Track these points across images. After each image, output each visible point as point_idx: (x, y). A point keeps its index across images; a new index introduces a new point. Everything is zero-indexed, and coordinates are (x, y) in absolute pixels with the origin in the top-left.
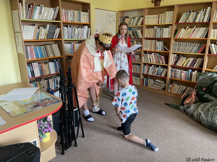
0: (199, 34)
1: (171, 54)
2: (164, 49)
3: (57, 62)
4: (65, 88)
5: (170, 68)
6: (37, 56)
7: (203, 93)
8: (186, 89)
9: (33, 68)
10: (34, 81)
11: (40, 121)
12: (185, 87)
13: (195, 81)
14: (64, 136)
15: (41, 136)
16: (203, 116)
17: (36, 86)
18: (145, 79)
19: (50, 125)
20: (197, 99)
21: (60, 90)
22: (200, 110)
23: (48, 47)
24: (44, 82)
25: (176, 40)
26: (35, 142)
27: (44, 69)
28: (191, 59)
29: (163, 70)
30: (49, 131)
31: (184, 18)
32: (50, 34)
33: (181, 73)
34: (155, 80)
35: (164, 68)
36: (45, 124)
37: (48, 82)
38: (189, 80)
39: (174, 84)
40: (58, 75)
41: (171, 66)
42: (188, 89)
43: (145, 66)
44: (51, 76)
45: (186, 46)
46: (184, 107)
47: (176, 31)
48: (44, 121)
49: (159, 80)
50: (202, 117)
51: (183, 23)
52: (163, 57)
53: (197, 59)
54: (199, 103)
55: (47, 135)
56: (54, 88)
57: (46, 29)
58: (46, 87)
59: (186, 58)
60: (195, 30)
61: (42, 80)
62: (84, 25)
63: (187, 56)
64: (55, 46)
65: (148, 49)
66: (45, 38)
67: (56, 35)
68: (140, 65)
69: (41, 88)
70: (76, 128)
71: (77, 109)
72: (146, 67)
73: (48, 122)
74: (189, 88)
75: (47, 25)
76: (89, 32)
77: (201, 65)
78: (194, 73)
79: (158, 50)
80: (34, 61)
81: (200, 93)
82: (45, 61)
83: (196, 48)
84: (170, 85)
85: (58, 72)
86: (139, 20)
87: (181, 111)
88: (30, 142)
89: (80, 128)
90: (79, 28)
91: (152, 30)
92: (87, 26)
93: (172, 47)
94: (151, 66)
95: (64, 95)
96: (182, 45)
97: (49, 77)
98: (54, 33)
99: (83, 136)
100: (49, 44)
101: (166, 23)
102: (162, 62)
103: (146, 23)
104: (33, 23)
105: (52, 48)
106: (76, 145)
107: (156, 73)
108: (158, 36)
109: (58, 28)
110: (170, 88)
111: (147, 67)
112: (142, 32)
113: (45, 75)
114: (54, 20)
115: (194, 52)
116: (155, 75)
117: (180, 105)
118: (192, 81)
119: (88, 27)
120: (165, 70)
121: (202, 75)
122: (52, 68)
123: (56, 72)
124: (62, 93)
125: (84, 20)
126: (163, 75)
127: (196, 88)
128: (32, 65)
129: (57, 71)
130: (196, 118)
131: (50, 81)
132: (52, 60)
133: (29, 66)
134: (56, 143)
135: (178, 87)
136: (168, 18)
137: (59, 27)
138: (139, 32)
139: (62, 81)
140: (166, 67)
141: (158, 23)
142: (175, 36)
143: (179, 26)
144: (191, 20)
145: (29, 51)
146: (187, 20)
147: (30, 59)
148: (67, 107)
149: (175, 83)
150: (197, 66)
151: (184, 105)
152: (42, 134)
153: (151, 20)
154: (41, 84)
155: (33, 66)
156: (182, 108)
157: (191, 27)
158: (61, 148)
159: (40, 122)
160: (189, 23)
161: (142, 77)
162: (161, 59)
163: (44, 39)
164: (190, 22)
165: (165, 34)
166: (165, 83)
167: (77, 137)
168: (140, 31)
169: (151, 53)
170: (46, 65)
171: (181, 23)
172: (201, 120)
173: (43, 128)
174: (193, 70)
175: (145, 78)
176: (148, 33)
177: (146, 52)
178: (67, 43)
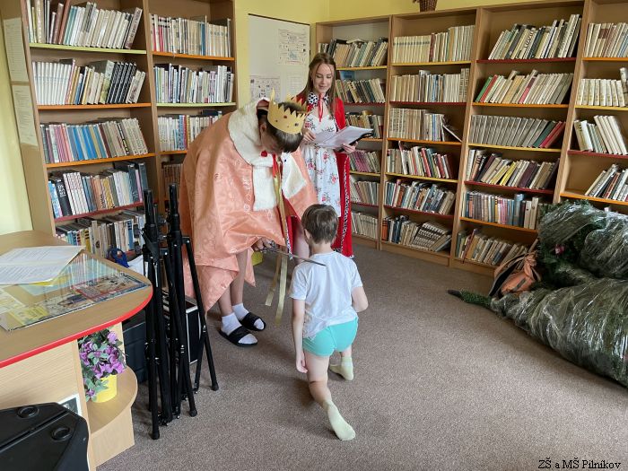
0: (544, 91)
1: (467, 149)
2: (446, 137)
3: (137, 171)
4: (159, 246)
5: (463, 191)
6: (78, 155)
7: (554, 261)
8: (508, 249)
9: (65, 188)
10: (68, 227)
11: (86, 341)
12: (505, 245)
13: (532, 227)
14: (158, 386)
15: (91, 385)
16: (555, 326)
17: (76, 241)
18: (393, 223)
19: (116, 354)
20: (539, 278)
21: (146, 252)
22: (546, 311)
23: (111, 127)
24: (97, 231)
25: (482, 110)
26: (73, 402)
27: (100, 193)
28: (523, 166)
29: (445, 196)
30: (114, 372)
31: (504, 45)
32: (117, 89)
33: (495, 203)
34: (420, 226)
35: (448, 190)
36: (102, 349)
37: (112, 230)
38: (516, 223)
39: (476, 237)
40: (140, 209)
41: (466, 183)
42: (512, 250)
43: (394, 185)
44: (120, 211)
45: (509, 126)
46: (502, 302)
47: (481, 84)
48: (99, 343)
49: (433, 224)
50: (551, 328)
51: (499, 61)
52: (443, 159)
53: (541, 163)
54: (542, 290)
55: (107, 381)
56: (128, 248)
57: (104, 73)
58: (105, 246)
59: (507, 162)
60: (533, 80)
61: (94, 223)
62: (216, 63)
63: (512, 156)
64: (131, 125)
65: (401, 136)
66: (102, 101)
67: (135, 91)
68: (377, 180)
69: (91, 246)
70: (193, 364)
71: (196, 308)
72: (396, 188)
73: (112, 346)
74: (515, 246)
75: (106, 62)
76: (231, 84)
77: (551, 183)
78: (529, 204)
79: (431, 139)
80: (70, 170)
81: (545, 260)
82: (101, 168)
83: (535, 133)
84: (463, 240)
85: (141, 200)
86: (374, 50)
87: (494, 312)
88: (60, 403)
89: (205, 363)
90: (200, 73)
91: (411, 79)
92: (225, 68)
93: (469, 129)
94: (410, 185)
95: (156, 267)
96: (498, 125)
97: (113, 214)
98: (128, 85)
99: (214, 387)
100: (113, 119)
101: (454, 61)
102: (441, 173)
103: (396, 60)
104: (65, 57)
105: (121, 130)
106: (192, 411)
107: (423, 204)
108: (430, 98)
109: (138, 72)
110: (464, 247)
111: (399, 187)
112: (384, 85)
113: (101, 209)
114: (127, 47)
115: (531, 143)
116: (421, 209)
117: (492, 295)
118: (526, 226)
119: (228, 70)
120: (450, 195)
121: (553, 210)
122: (122, 190)
123: (135, 199)
124: (152, 261)
125: (216, 49)
126: (443, 211)
127: (536, 248)
128: (63, 181)
129: (139, 199)
130: (534, 330)
131: (118, 226)
132: (121, 166)
133: (53, 182)
134: (134, 406)
135: (485, 243)
136: (459, 45)
137: (143, 68)
138: (376, 84)
139: (152, 225)
140: (453, 188)
141: (431, 60)
142: (478, 99)
143: (490, 68)
144: (522, 51)
145: (53, 139)
146: (511, 53)
147: (57, 161)
148: (168, 303)
149: (476, 233)
150: (538, 186)
151: (500, 296)
152: (94, 379)
153: (410, 50)
154: (90, 236)
155: (66, 182)
156: (496, 303)
157: (524, 73)
158: (151, 421)
159: (88, 345)
160: (517, 61)
161: (384, 215)
162: (438, 164)
163: (99, 103)
164: (521, 58)
165: (449, 91)
166: (450, 233)
167: (196, 389)
168: (378, 82)
169: (408, 146)
170: (106, 181)
171: (494, 61)
172: (548, 335)
173: (96, 362)
174: (529, 196)
175: (394, 218)
176: (402, 89)
177: (394, 144)
178: (167, 116)
